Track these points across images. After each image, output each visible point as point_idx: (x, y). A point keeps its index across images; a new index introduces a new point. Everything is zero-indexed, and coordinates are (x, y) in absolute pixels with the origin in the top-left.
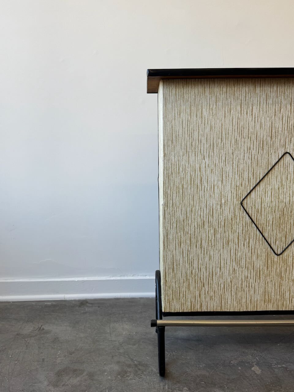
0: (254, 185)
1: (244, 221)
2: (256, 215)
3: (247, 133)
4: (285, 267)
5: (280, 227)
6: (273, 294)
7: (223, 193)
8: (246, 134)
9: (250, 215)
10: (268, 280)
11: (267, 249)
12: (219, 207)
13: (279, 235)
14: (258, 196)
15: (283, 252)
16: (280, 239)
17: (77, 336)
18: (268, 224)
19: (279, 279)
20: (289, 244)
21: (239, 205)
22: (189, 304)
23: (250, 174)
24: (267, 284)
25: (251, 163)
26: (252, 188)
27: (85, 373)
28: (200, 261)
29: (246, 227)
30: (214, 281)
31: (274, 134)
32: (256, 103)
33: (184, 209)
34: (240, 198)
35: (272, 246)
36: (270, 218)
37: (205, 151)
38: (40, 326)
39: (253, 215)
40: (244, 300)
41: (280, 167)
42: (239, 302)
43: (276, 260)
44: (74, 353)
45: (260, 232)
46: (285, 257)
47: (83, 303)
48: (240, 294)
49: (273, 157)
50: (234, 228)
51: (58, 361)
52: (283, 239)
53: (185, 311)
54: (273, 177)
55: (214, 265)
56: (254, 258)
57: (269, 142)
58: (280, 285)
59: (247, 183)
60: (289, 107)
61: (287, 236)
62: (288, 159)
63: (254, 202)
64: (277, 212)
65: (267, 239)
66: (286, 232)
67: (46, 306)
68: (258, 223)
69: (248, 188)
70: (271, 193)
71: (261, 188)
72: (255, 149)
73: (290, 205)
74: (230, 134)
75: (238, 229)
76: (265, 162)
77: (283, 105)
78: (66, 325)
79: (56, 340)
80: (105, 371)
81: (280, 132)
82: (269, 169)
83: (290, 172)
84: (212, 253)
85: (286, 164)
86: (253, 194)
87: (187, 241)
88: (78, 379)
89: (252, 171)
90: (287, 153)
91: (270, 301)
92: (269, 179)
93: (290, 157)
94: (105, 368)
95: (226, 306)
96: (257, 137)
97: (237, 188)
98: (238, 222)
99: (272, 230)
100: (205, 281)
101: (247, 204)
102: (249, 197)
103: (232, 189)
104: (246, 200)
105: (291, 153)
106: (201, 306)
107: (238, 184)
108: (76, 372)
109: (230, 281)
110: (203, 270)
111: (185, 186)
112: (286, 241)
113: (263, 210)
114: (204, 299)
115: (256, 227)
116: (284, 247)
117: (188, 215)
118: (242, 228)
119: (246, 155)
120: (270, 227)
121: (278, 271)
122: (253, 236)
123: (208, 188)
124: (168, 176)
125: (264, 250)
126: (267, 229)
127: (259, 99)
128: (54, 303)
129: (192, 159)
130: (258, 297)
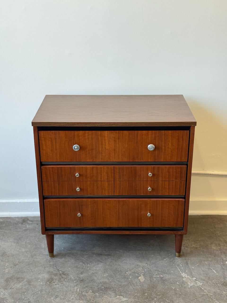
27: (25, 280)
44: (17, 264)
47: (25, 220)
51: (7, 271)
78: (11, 241)
79: (4, 254)
80: (39, 279)
88: (21, 284)
94: (39, 276)
108: (19, 279)
128: (1, 220)
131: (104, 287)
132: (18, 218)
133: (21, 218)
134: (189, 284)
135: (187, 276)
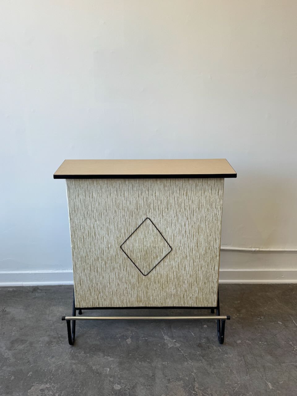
0: (128, 237)
1: (123, 257)
2: (130, 254)
3: (122, 207)
4: (150, 282)
5: (145, 260)
6: (142, 297)
7: (109, 241)
9: (127, 253)
10: (139, 290)
11: (138, 272)
12: (107, 249)
13: (145, 265)
14: (131, 243)
15: (148, 274)
16: (146, 267)
17: (27, 316)
18: (138, 259)
19: (146, 289)
20: (152, 269)
21: (120, 248)
22: (92, 303)
23: (125, 230)
24: (138, 292)
25: (126, 224)
26: (127, 238)
27: (28, 342)
28: (97, 280)
29: (125, 260)
30: (106, 291)
31: (138, 207)
32: (126, 190)
33: (85, 250)
34: (120, 244)
35: (141, 270)
36: (139, 255)
37: (96, 217)
38: (3, 308)
39: (128, 253)
40: (125, 301)
41: (143, 226)
42: (122, 302)
43: (144, 278)
44: (23, 328)
45: (133, 263)
46: (149, 277)
47: (35, 289)
48: (122, 297)
49: (139, 220)
50: (117, 261)
51: (13, 334)
52: (148, 267)
53: (89, 307)
54: (139, 232)
55: (106, 281)
56: (130, 277)
58: (147, 293)
59: (124, 236)
60: (147, 192)
61: (150, 265)
62: (149, 222)
63: (128, 246)
64: (143, 252)
65: (138, 267)
66: (149, 263)
67: (9, 292)
68: (131, 258)
69: (125, 238)
70: (139, 241)
71: (133, 238)
72: (127, 216)
73: (151, 248)
74: (111, 207)
75: (119, 261)
76: (134, 223)
77: (143, 191)
78: (21, 308)
79: (13, 319)
80: (40, 341)
81: (142, 206)
82: (137, 227)
83: (150, 229)
84: (104, 275)
85: (148, 225)
86: (128, 242)
87: (88, 269)
88: (23, 346)
89: (127, 229)
90: (147, 218)
91: (141, 301)
92: (137, 233)
94: (41, 339)
95: (114, 304)
96: (128, 209)
97: (118, 238)
98: (119, 257)
99: (141, 262)
100: (100, 290)
101: (124, 247)
102: (125, 243)
103: (115, 238)
104: (123, 245)
105: (150, 218)
106: (99, 304)
107: (118, 236)
108: (23, 342)
109: (116, 290)
110: (99, 284)
111: (85, 237)
113: (134, 251)
114: (100, 300)
115: (130, 260)
116: (149, 271)
117: (88, 253)
118: (122, 260)
119: (122, 219)
121: (145, 284)
122: (129, 265)
123: (100, 238)
124: (74, 232)
125: (136, 273)
126: (138, 261)
127: (128, 188)
128: (15, 289)
129: (88, 222)
130: (133, 299)
131: (95, 349)
132: (30, 287)
133: (33, 287)
134: (169, 345)
135: (168, 339)
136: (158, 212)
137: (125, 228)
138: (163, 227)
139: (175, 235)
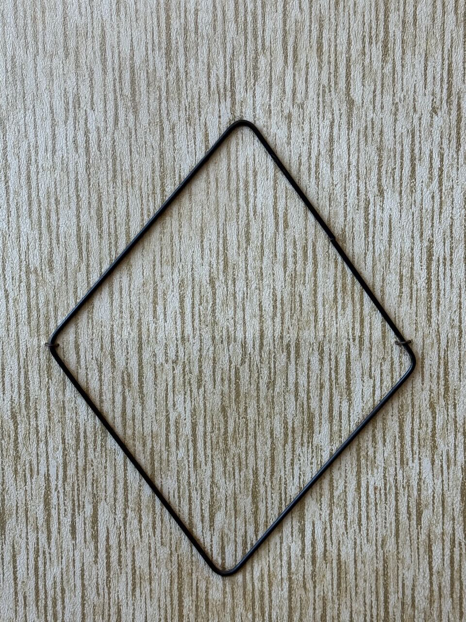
0: (106, 267)
2: (118, 398)
3: (60, 31)
5: (227, 450)
8: (55, 35)
9: (94, 395)
13: (225, 487)
14: (126, 315)
15: (248, 558)
16: (230, 503)
18: (172, 437)
20: (271, 523)
21: (45, 354)
23: (84, 217)
25: (88, 168)
26: (95, 278)
29: (81, 452)
31: (177, 39)
34: (47, 323)
36: (180, 408)
39: (107, 396)
41: (213, 184)
45: (143, 473)
46: (257, 585)
49: (182, 142)
50: (25, 457)
52: (246, 502)
54: (185, 230)
56: (121, 586)
57: (161, 72)
59: (74, 258)
61: (262, 489)
62: (249, 152)
63: (107, 340)
64: (209, 386)
65: (174, 501)
66: (256, 473)
68: (129, 432)
69: (81, 276)
70: (182, 301)
71: (138, 280)
72: (100, 106)
73: (265, 356)
75: (43, 460)
76: (146, 164)
81: (205, 30)
82: (169, 194)
83: (259, 210)
85: (242, 175)
86: (101, 303)
89: (94, 204)
90: (242, 123)
92: (167, 238)
93: (258, 144)
96: (103, 51)
97: (33, 277)
98: (42, 430)
99: (195, 465)
101: (77, 347)
102: (84, 317)
103: (9, 281)
104: (71, 331)
105: (259, 124)
107: (35, 262)
112: (256, 513)
113: (149, 374)
115: (121, 453)
118: (59, 454)
119: (60, 130)
120: (182, 452)
122: (110, 490)
125: (163, 552)
126: (173, 458)
136: (314, 70)
137: (84, 204)
138: (352, 192)
139: (439, 250)
